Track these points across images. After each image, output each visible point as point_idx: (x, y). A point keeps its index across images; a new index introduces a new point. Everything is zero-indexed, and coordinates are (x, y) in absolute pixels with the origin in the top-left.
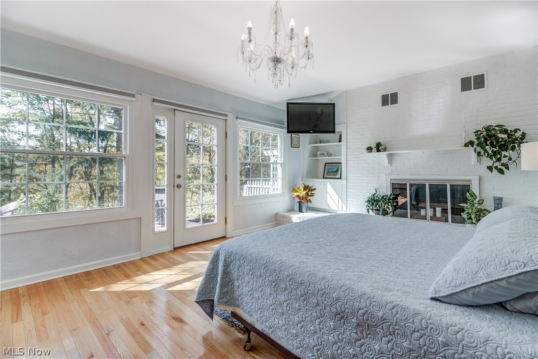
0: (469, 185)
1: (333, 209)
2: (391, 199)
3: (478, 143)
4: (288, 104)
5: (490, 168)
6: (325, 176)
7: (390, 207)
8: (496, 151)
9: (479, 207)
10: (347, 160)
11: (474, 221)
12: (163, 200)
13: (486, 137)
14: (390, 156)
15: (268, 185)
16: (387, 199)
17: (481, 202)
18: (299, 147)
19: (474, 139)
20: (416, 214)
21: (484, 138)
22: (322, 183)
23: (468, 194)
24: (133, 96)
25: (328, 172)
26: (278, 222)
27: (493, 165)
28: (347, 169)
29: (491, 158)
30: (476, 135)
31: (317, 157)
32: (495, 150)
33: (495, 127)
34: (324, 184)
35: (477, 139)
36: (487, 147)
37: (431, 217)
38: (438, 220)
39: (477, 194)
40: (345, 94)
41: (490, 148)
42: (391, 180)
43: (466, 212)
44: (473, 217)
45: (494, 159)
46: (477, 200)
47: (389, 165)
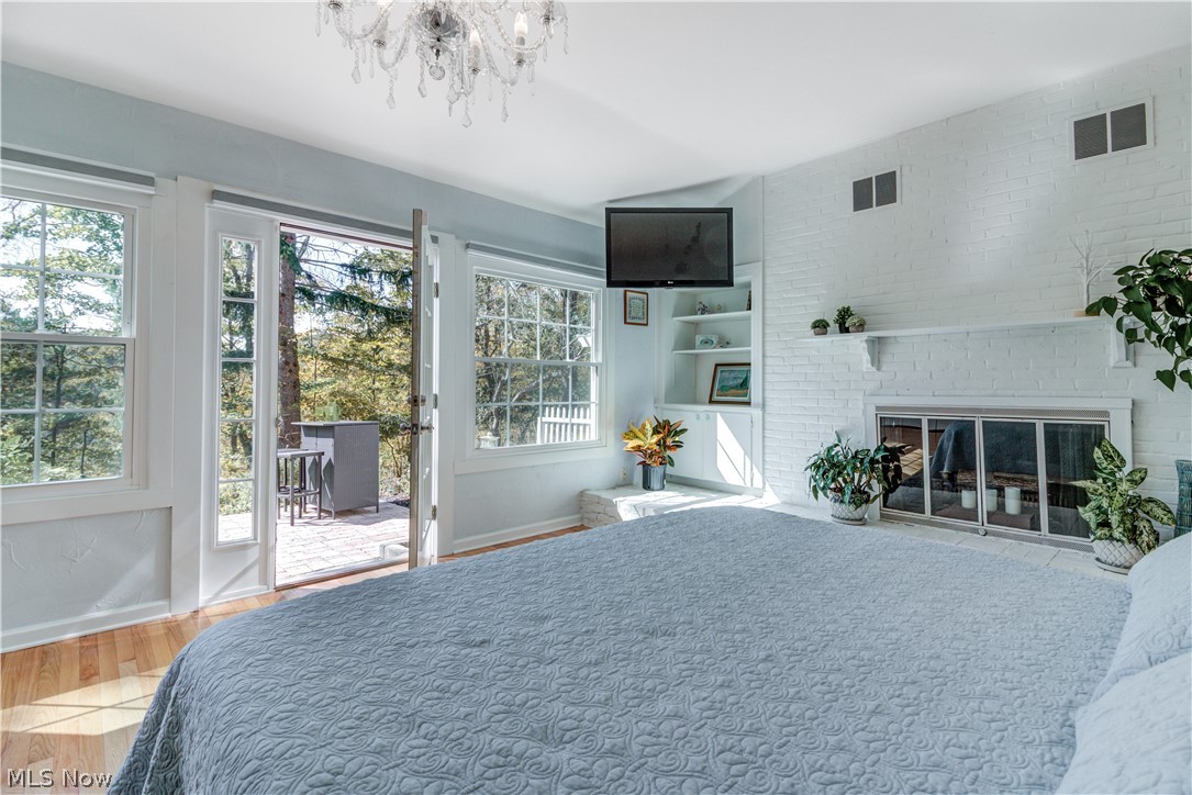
0: (1102, 427)
1: (729, 482)
2: (878, 462)
3: (1129, 303)
4: (609, 211)
5: (1167, 378)
6: (715, 398)
7: (874, 482)
8: (1184, 326)
9: (1130, 493)
10: (764, 356)
11: (1116, 534)
12: (323, 453)
13: (1152, 284)
14: (877, 346)
15: (585, 417)
16: (867, 460)
17: (1137, 478)
18: (647, 325)
19: (1114, 290)
20: (950, 502)
21: (1147, 287)
22: (703, 416)
23: (1097, 453)
24: (149, 181)
25: (722, 388)
26: (586, 515)
27: (1175, 368)
28: (763, 379)
29: (1167, 344)
30: (1121, 281)
31: (694, 349)
32: (1182, 321)
33: (1180, 255)
34: (708, 418)
35: (1125, 291)
36: (1155, 315)
37: (990, 514)
38: (1012, 522)
39: (1126, 453)
40: (758, 185)
41: (1166, 317)
42: (878, 408)
43: (1093, 504)
44: (1114, 519)
45: (1179, 351)
46: (1127, 469)
47: (874, 369)
